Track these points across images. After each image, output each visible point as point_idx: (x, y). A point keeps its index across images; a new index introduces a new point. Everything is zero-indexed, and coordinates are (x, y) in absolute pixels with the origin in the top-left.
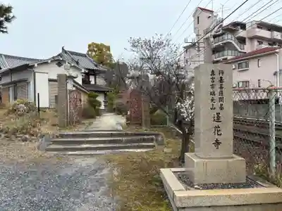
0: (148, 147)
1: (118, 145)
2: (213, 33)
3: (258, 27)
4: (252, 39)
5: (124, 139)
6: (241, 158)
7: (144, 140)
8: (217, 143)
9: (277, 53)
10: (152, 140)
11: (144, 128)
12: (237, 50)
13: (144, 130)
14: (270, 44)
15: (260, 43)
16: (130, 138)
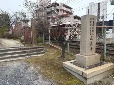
0: (42, 53)
1: (27, 54)
2: (47, 6)
3: (63, 6)
4: (61, 10)
5: (29, 51)
6: (98, 54)
7: (38, 51)
8: (91, 49)
9: (70, 16)
10: (42, 50)
11: (34, 45)
12: (56, 14)
13: (34, 46)
14: (66, 13)
15: (64, 12)
16: (31, 50)
